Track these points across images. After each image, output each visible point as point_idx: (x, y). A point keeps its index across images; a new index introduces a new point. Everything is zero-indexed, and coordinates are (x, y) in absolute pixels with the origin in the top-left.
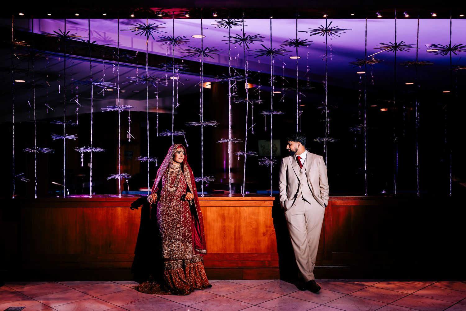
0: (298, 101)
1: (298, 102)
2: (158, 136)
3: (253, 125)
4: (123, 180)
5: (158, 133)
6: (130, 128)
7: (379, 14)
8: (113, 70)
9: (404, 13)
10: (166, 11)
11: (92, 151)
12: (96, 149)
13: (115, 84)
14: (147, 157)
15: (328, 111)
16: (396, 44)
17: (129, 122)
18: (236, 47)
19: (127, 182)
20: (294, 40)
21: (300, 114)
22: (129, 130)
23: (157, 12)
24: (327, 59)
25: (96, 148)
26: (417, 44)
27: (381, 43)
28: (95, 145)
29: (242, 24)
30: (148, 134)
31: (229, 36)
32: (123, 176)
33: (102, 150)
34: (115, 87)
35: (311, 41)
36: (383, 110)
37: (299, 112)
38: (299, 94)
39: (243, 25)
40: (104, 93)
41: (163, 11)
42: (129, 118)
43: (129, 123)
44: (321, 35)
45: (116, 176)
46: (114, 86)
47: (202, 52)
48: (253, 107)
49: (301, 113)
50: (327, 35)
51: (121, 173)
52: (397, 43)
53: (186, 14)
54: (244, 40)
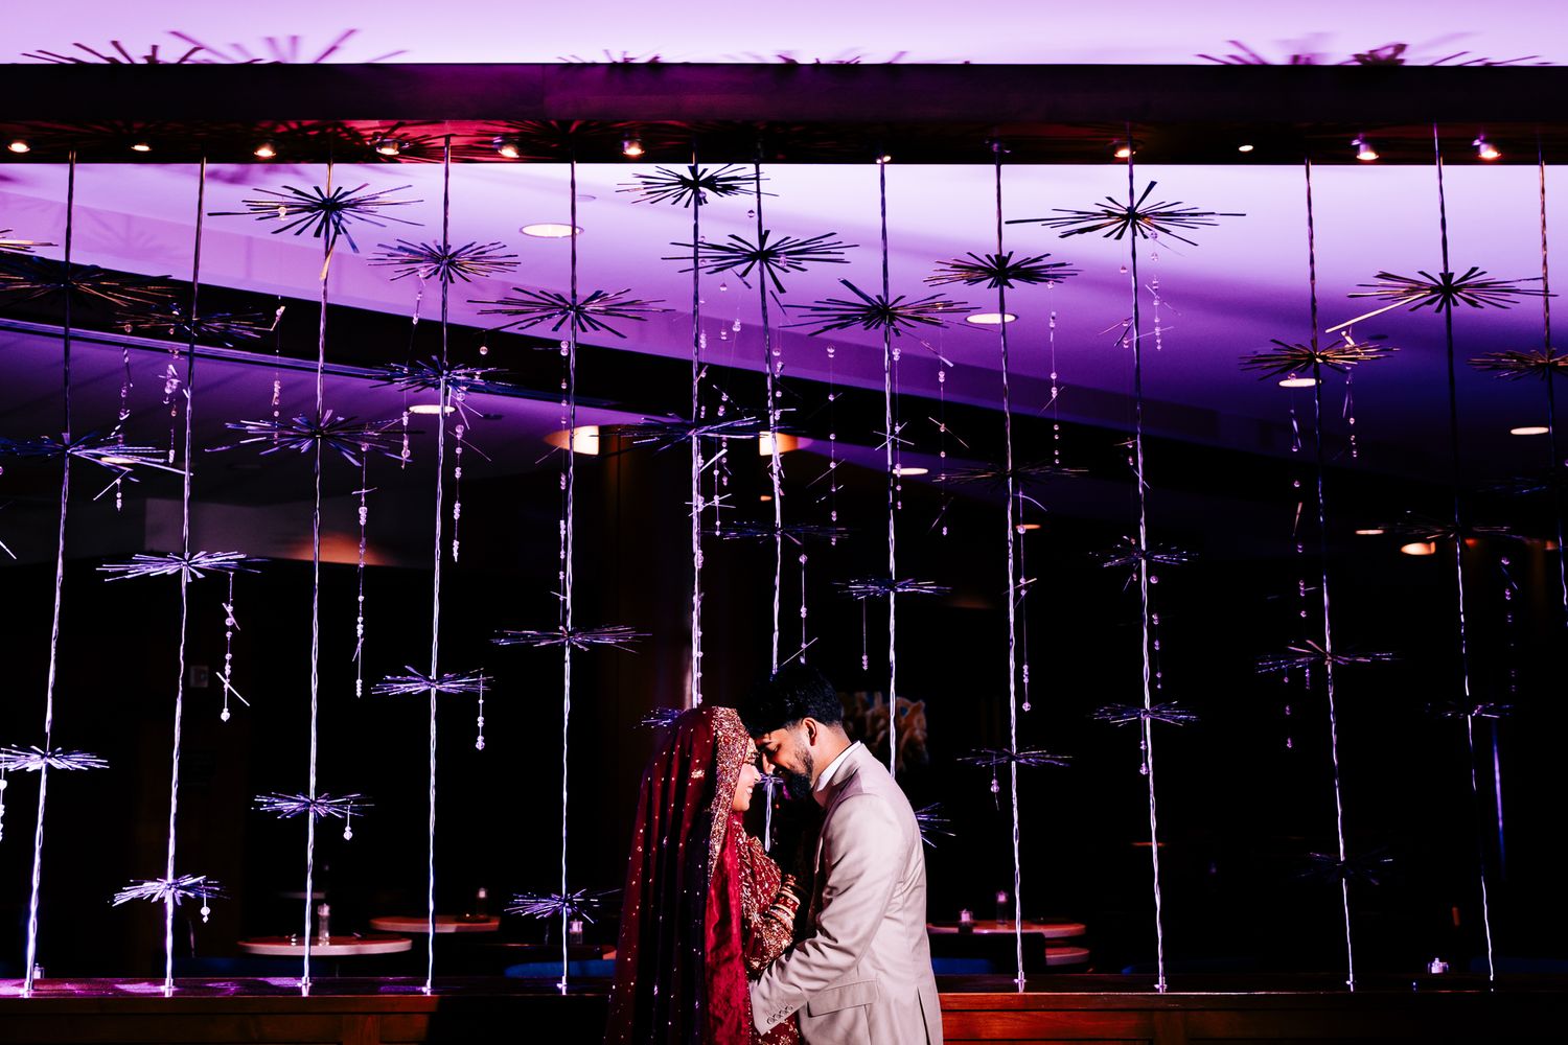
0: (1010, 531)
1: (1010, 536)
2: (359, 694)
3: (804, 646)
4: (187, 909)
5: (359, 682)
6: (228, 656)
7: (1362, 147)
8: (168, 391)
9: (1477, 143)
10: (414, 132)
11: (49, 767)
12: (68, 759)
13: (172, 453)
14: (306, 793)
15: (1153, 581)
16: (1447, 276)
17: (227, 629)
18: (724, 285)
19: (205, 919)
20: (988, 256)
21: (1023, 593)
22: (228, 668)
23: (375, 136)
24: (1138, 340)
25: (67, 752)
26: (1545, 278)
27: (1384, 276)
28: (65, 741)
29: (753, 187)
30: (314, 687)
31: (696, 242)
32: (188, 888)
33: (96, 763)
34: (173, 466)
35: (1064, 265)
36: (1414, 549)
37: (1016, 582)
38: (1016, 500)
39: (758, 192)
40: (119, 495)
41: (405, 134)
42: (229, 609)
43: (229, 635)
44: (1107, 236)
45: (150, 888)
46: (166, 464)
47: (571, 308)
48: (803, 559)
49: (1026, 587)
50: (1135, 234)
51: (176, 876)
52: (1452, 274)
53: (502, 145)
54: (764, 256)
